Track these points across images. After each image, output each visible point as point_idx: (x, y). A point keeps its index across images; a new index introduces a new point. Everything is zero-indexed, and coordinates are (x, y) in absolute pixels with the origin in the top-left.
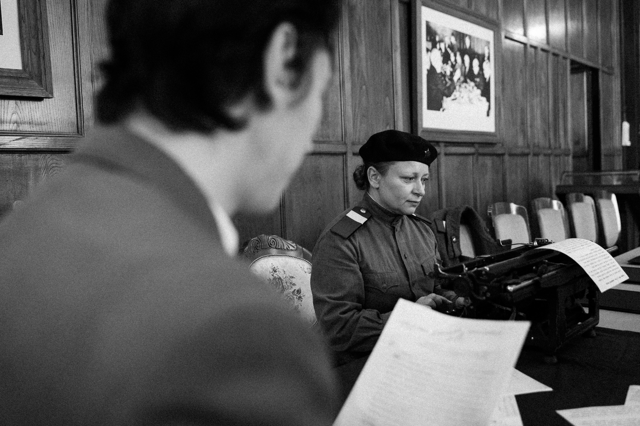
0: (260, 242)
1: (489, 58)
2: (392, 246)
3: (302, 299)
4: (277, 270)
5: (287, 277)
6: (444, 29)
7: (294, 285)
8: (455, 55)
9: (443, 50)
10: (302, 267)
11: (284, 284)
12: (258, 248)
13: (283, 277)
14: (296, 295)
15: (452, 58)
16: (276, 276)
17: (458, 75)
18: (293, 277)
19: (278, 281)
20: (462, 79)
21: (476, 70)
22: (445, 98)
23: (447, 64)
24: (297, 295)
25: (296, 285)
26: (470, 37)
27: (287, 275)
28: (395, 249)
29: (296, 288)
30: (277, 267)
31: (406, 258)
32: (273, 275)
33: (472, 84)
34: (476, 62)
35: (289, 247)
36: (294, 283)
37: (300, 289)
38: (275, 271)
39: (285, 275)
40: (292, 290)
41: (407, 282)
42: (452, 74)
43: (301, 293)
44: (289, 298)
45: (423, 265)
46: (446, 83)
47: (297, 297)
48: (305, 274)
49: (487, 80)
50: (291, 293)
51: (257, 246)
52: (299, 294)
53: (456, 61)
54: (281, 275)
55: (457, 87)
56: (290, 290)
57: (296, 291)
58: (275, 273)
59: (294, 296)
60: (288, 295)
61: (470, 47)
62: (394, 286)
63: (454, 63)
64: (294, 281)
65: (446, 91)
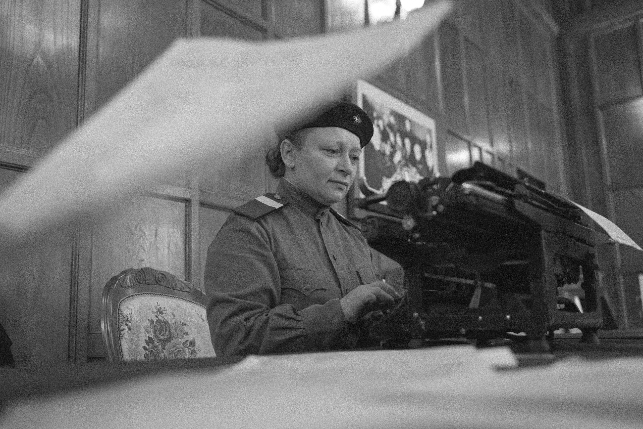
0: (143, 274)
1: (431, 147)
2: (316, 243)
3: (196, 353)
4: (163, 312)
5: (177, 323)
6: (382, 106)
7: (187, 334)
8: (395, 136)
9: (382, 128)
10: (200, 314)
11: (173, 331)
12: (141, 281)
13: (172, 321)
14: (188, 348)
15: (392, 138)
16: (162, 319)
17: (398, 157)
18: (185, 324)
19: (164, 326)
20: (403, 162)
21: (418, 156)
22: (385, 179)
23: (386, 143)
24: (190, 347)
25: (188, 335)
26: (411, 121)
27: (178, 321)
28: (321, 247)
29: (189, 338)
30: (165, 308)
31: (335, 259)
32: (157, 317)
33: (414, 170)
34: (417, 148)
35: (184, 288)
36: (186, 331)
37: (195, 340)
38: (161, 313)
39: (174, 319)
40: (183, 341)
41: (338, 289)
42: (392, 154)
43: (195, 345)
44: (178, 349)
45: (359, 271)
46: (386, 163)
47: (190, 350)
48: (203, 323)
49: (430, 169)
50: (182, 345)
51: (139, 279)
52: (192, 347)
53: (395, 141)
54: (169, 319)
55: (398, 170)
56: (180, 340)
57: (188, 342)
58: (160, 314)
59: (186, 349)
60: (177, 346)
61: (411, 130)
62: (321, 289)
63: (394, 143)
64: (187, 329)
65: (386, 172)
